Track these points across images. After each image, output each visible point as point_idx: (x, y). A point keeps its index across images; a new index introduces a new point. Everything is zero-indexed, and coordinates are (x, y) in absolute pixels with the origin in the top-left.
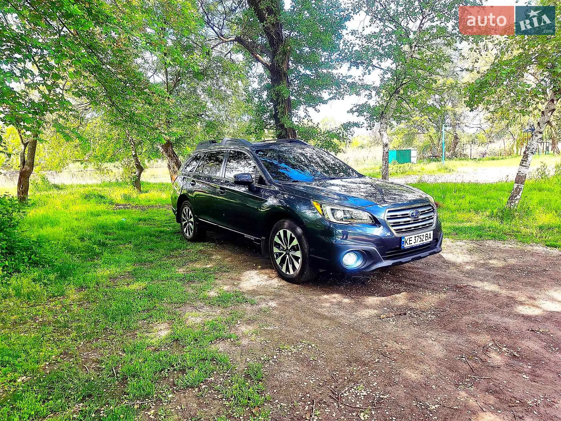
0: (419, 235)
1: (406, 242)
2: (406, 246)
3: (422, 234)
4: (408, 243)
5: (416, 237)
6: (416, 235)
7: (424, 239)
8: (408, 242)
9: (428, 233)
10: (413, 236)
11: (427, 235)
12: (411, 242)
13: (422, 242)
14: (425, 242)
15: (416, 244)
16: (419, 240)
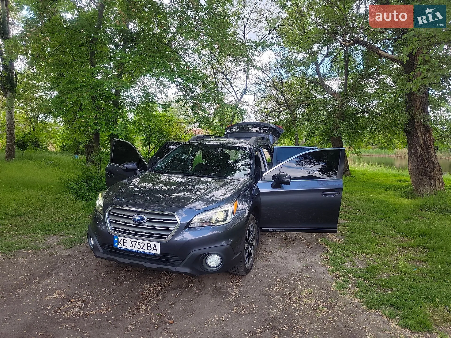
0: (137, 241)
1: (119, 242)
2: (120, 246)
3: (141, 241)
4: (123, 245)
5: (132, 241)
6: (133, 240)
7: (145, 247)
8: (122, 242)
9: (153, 244)
10: (128, 240)
11: (149, 245)
12: (125, 244)
13: (140, 250)
14: (146, 251)
15: (133, 248)
16: (137, 246)
